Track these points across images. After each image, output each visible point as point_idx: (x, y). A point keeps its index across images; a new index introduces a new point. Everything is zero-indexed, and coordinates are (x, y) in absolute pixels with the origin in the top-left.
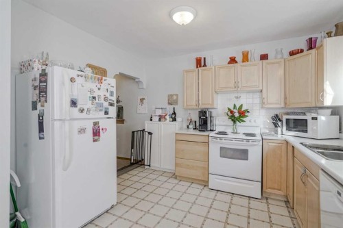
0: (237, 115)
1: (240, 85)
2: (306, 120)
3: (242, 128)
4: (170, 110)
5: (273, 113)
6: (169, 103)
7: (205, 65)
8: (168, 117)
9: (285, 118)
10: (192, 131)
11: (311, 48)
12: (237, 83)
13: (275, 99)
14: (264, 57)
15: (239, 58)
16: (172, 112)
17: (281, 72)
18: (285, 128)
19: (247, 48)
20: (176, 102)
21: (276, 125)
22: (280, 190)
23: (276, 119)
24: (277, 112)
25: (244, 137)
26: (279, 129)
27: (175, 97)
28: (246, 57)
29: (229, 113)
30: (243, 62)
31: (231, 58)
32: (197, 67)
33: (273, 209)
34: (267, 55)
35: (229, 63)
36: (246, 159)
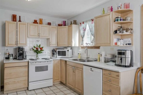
1: (40, 35)
2: (65, 51)
3: (40, 56)
5: (52, 49)
7: (20, 21)
9: (57, 50)
10: (11, 60)
11: (65, 25)
12: (39, 34)
13: (54, 43)
15: (38, 21)
17: (56, 32)
18: (57, 55)
19: (41, 17)
21: (53, 54)
22: (58, 79)
23: (53, 52)
24: (54, 48)
25: (44, 60)
26: (55, 55)
28: (41, 22)
29: (35, 49)
30: (40, 24)
31: (34, 20)
32: (14, 21)
33: (59, 87)
34: (50, 23)
35: (34, 23)
36: (47, 70)
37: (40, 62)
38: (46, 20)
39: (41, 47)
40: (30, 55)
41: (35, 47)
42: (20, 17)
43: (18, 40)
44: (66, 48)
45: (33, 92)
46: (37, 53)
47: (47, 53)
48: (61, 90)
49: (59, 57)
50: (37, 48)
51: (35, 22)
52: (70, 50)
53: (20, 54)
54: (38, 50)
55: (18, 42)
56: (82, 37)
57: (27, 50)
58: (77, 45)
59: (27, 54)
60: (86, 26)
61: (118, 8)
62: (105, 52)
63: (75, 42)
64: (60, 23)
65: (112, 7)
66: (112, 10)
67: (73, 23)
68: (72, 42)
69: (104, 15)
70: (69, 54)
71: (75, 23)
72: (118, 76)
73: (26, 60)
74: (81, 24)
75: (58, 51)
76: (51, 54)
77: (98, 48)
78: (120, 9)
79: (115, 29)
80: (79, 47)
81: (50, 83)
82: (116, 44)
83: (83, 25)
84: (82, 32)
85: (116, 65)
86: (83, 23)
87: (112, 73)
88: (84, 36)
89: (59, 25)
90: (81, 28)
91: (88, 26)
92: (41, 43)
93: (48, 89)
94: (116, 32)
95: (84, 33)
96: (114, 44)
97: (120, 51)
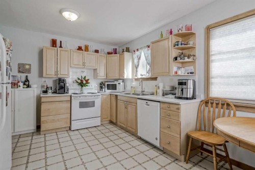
0: (84, 82)
1: (86, 64)
2: (116, 85)
3: (86, 90)
4: (23, 77)
5: (100, 81)
7: (61, 47)
8: (21, 84)
9: (106, 83)
10: (50, 94)
11: (116, 53)
12: (84, 63)
13: (102, 74)
14: (97, 51)
15: (83, 48)
16: (23, 79)
17: (104, 61)
18: (106, 88)
19: (87, 43)
20: (29, 71)
21: (101, 88)
22: (107, 118)
23: (102, 86)
24: (103, 80)
25: (91, 94)
26: (104, 89)
27: (27, 67)
28: (87, 49)
29: (79, 81)
30: (86, 51)
31: (79, 47)
32: (53, 46)
33: (107, 127)
34: (98, 51)
35: (78, 49)
36: (94, 106)
37: (86, 96)
38: (93, 47)
39: (86, 79)
40: (72, 88)
41: (79, 79)
42: (61, 42)
43: (59, 70)
44: (117, 80)
45: (77, 132)
46: (82, 86)
47: (93, 86)
48: (111, 129)
49: (108, 92)
50: (81, 80)
51: (80, 48)
52: (121, 83)
53: (61, 86)
54: (82, 83)
55: (59, 73)
56: (136, 67)
57: (70, 82)
58: (130, 77)
59: (69, 87)
60: (141, 53)
61: (179, 31)
62: (163, 84)
63: (128, 73)
64: (110, 51)
65: (171, 30)
66: (171, 33)
67: (125, 50)
68: (124, 72)
69: (162, 39)
70: (120, 87)
71: (128, 50)
72: (178, 109)
73: (67, 95)
74: (134, 51)
75: (107, 85)
76: (99, 88)
77: (155, 79)
78: (180, 32)
79: (174, 55)
80: (132, 79)
81: (98, 122)
82: (176, 73)
83: (137, 53)
84: (136, 61)
85: (176, 97)
86: (138, 50)
87: (171, 106)
88: (138, 65)
89: (109, 53)
90: (135, 56)
91: (143, 54)
92: (87, 74)
93: (95, 129)
94: (176, 59)
95: (138, 62)
96: (174, 74)
97: (181, 81)
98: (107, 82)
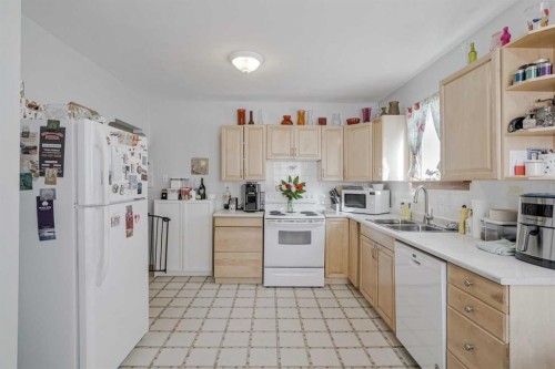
0: (294, 189)
1: (297, 152)
2: (364, 196)
3: (298, 205)
4: (195, 181)
5: (330, 187)
6: (193, 172)
7: (251, 122)
8: (193, 193)
9: (344, 192)
10: (232, 212)
11: (367, 119)
12: (293, 150)
13: (333, 171)
14: (322, 121)
15: (294, 119)
16: (198, 185)
17: (339, 141)
18: (343, 203)
19: (302, 107)
20: (204, 171)
21: (334, 201)
22: (341, 273)
23: (334, 196)
24: (336, 185)
25: (304, 216)
26: (338, 205)
27: (203, 163)
28: (301, 119)
29: (284, 188)
30: (299, 123)
31: (285, 117)
32: (239, 124)
33: (338, 294)
34: (325, 119)
35: (283, 123)
36: (309, 243)
37: (298, 221)
38: (313, 113)
39: (300, 182)
40: (272, 200)
41: (283, 183)
42: (251, 113)
43: (246, 167)
46: (290, 198)
47: (315, 198)
48: (343, 302)
49: (347, 211)
50: (288, 186)
51: (287, 121)
52: (378, 193)
53: (251, 198)
54: (292, 191)
55: (247, 172)
56: (414, 152)
58: (400, 176)
59: (267, 199)
60: (424, 115)
61: (531, 28)
63: (393, 166)
64: (357, 114)
65: (506, 30)
67: (387, 111)
68: (381, 166)
70: (377, 200)
71: (394, 109)
72: (499, 298)
73: (260, 214)
74: (410, 110)
75: (346, 195)
76: (329, 202)
80: (405, 183)
81: (317, 278)
83: (417, 114)
84: (413, 135)
86: (418, 106)
88: (418, 147)
89: (350, 122)
90: (411, 122)
91: (430, 115)
92: (299, 172)
93: (309, 293)
94: (518, 124)
95: (419, 139)
98: (345, 188)
